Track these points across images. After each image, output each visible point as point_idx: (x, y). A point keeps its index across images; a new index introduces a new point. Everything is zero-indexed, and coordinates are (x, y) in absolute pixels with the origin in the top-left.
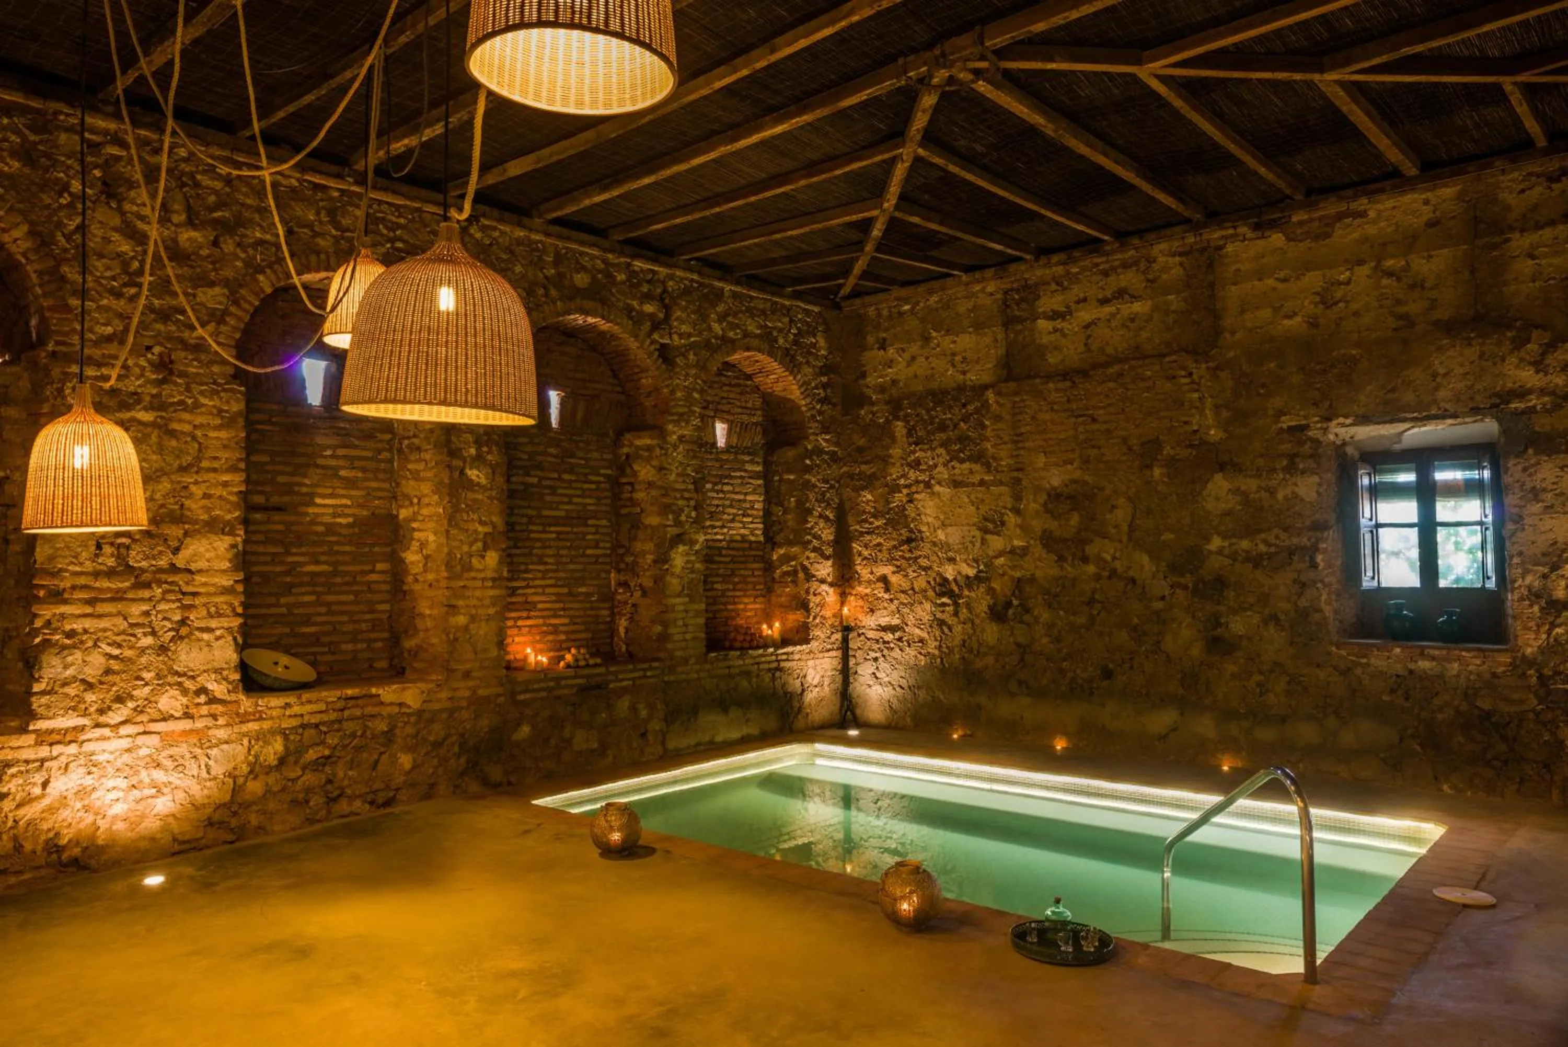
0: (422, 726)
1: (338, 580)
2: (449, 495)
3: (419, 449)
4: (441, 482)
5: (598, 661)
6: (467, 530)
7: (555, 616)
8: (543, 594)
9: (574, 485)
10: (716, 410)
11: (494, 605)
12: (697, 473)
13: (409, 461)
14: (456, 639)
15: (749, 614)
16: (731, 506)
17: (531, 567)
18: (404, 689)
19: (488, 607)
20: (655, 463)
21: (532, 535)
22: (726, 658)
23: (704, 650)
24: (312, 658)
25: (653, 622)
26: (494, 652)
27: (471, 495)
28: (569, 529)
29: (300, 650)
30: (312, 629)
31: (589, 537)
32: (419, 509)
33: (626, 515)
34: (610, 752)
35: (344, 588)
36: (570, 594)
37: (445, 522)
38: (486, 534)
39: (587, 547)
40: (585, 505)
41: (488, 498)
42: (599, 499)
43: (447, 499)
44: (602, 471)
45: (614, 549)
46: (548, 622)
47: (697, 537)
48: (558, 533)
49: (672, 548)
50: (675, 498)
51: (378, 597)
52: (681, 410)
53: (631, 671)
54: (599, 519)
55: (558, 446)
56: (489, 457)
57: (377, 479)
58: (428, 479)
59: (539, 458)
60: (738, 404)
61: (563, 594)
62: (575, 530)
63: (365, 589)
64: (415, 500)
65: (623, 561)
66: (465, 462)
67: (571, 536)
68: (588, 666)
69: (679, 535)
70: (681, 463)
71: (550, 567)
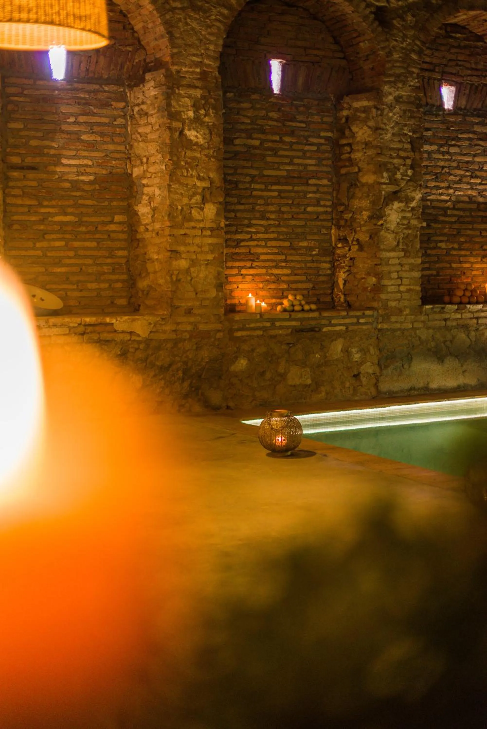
0: (150, 352)
1: (83, 229)
2: (171, 153)
3: (146, 114)
4: (164, 143)
5: (313, 307)
6: (187, 185)
7: (276, 267)
8: (266, 246)
9: (295, 147)
10: (443, 73)
11: (212, 252)
12: (414, 132)
13: (139, 125)
14: (179, 280)
15: (474, 273)
16: (458, 168)
17: (254, 222)
18: (133, 320)
19: (207, 253)
20: (371, 123)
21: (254, 193)
22: (442, 311)
23: (420, 302)
24: (63, 293)
25: (368, 274)
26: (213, 293)
27: (189, 153)
28: (290, 188)
29: (54, 286)
30: (63, 270)
31: (310, 195)
32: (148, 167)
33: (346, 174)
34: (323, 389)
35: (87, 236)
36: (291, 247)
37: (167, 177)
38: (204, 188)
39: (308, 205)
40: (306, 166)
41: (206, 156)
42: (320, 160)
43: (168, 157)
44: (322, 134)
45: (334, 206)
46: (270, 271)
47: (413, 194)
48: (280, 191)
49: (387, 205)
50: (391, 157)
51: (118, 244)
52: (398, 71)
53: (344, 318)
54: (319, 179)
55: (279, 110)
56: (207, 119)
57: (113, 142)
58: (153, 141)
59: (260, 122)
60: (468, 65)
61: (285, 248)
62: (296, 188)
63: (106, 237)
64: (145, 160)
65: (342, 218)
66: (184, 123)
67: (293, 194)
68: (303, 310)
69: (395, 193)
70: (397, 123)
71: (272, 222)
